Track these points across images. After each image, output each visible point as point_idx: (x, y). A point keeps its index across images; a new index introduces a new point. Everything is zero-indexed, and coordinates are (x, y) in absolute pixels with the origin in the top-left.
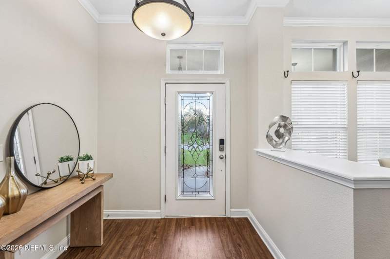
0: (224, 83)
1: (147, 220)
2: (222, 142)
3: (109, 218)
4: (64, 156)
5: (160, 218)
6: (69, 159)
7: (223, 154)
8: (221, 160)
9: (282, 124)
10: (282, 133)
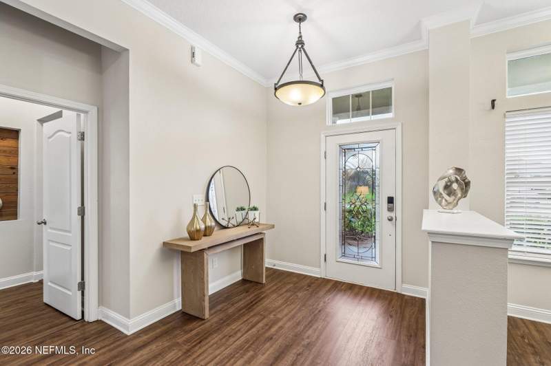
0: (394, 129)
1: (306, 276)
2: (391, 200)
3: (275, 268)
4: (239, 207)
5: (319, 277)
6: (242, 209)
7: (393, 215)
8: (389, 222)
9: (453, 179)
10: (455, 190)
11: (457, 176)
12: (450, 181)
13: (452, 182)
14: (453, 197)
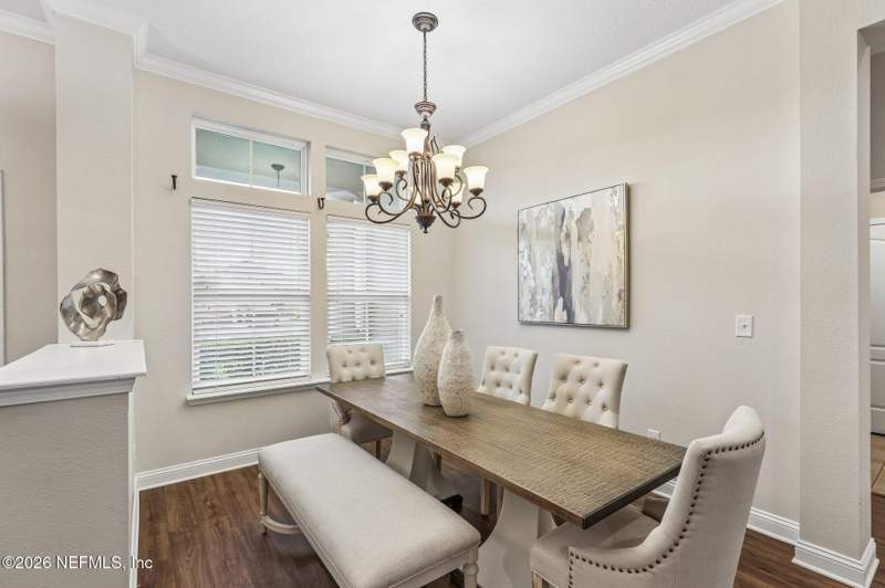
9: (98, 289)
10: (103, 307)
11: (103, 284)
12: (92, 291)
13: (96, 296)
14: (98, 320)
